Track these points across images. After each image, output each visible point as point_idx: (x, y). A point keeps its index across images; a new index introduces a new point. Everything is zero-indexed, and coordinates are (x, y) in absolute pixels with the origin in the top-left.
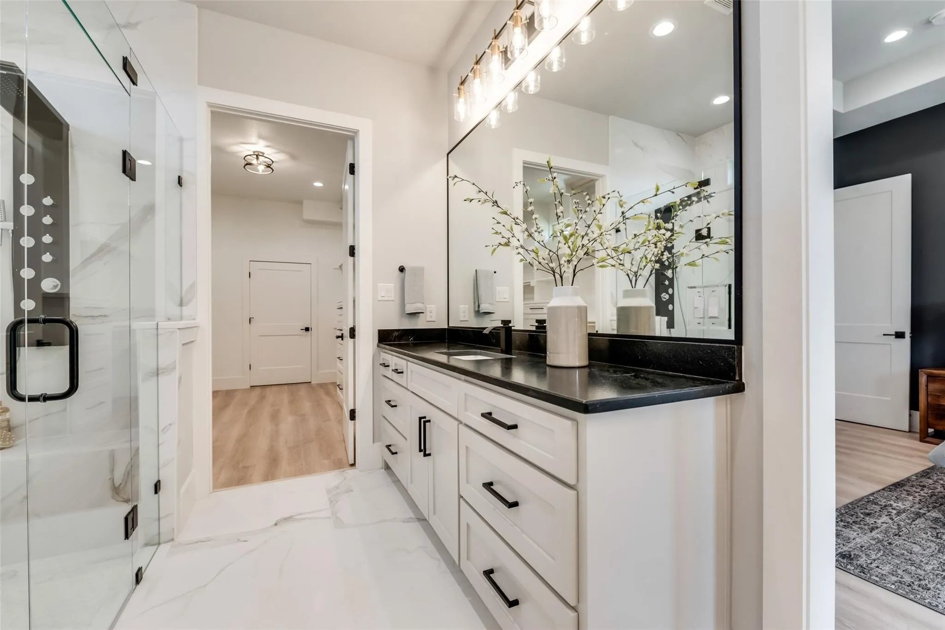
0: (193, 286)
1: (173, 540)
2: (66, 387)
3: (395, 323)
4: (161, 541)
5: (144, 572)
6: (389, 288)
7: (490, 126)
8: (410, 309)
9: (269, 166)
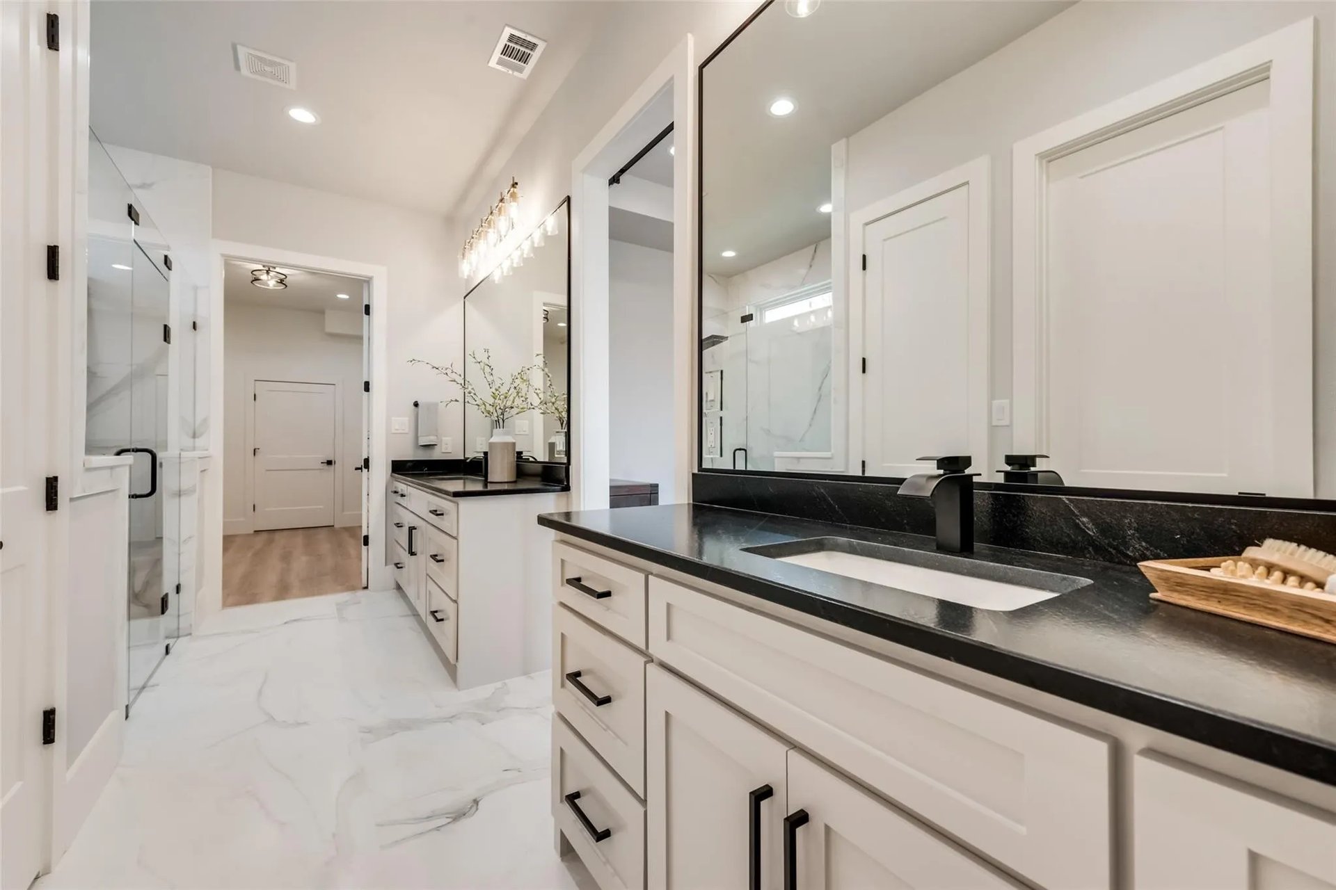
0: (205, 420)
1: (190, 634)
2: (149, 490)
3: (408, 453)
4: (180, 634)
5: (172, 647)
6: (403, 422)
7: (494, 281)
8: (423, 441)
9: (281, 282)
